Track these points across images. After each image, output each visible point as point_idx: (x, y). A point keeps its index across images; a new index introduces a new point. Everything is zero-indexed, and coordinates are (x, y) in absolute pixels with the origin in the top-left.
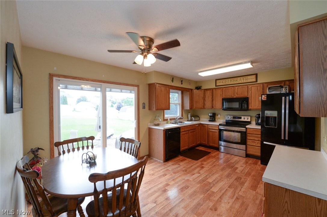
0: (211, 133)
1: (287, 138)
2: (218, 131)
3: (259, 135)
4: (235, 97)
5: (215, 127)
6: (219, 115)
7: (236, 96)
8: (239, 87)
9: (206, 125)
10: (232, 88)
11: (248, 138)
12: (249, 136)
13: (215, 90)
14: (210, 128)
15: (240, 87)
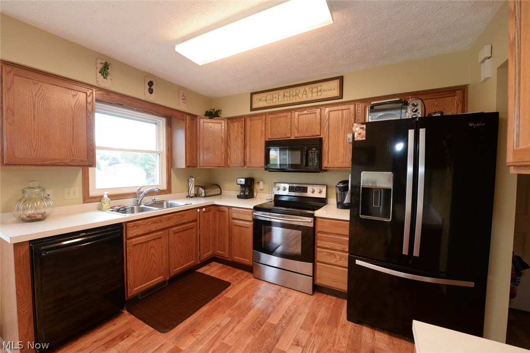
0: (236, 230)
1: (416, 253)
2: (250, 224)
3: (345, 236)
4: (293, 138)
5: (245, 213)
6: (261, 183)
7: (296, 135)
8: (302, 113)
9: (226, 209)
10: (285, 114)
11: (319, 243)
12: (321, 240)
13: (250, 120)
14: (235, 215)
15: (305, 112)
